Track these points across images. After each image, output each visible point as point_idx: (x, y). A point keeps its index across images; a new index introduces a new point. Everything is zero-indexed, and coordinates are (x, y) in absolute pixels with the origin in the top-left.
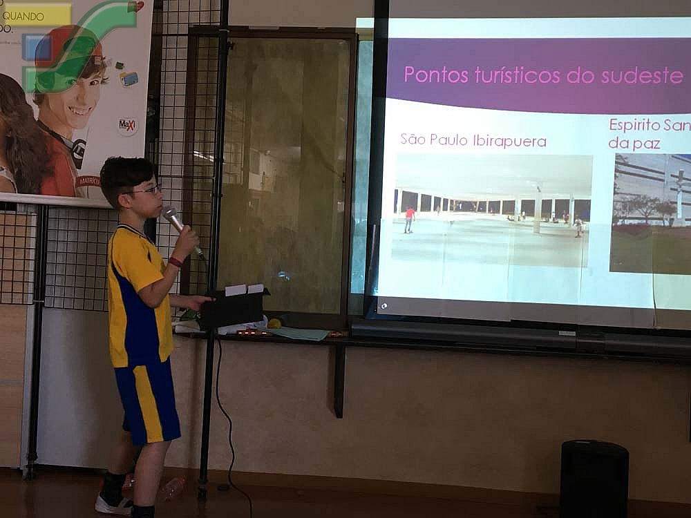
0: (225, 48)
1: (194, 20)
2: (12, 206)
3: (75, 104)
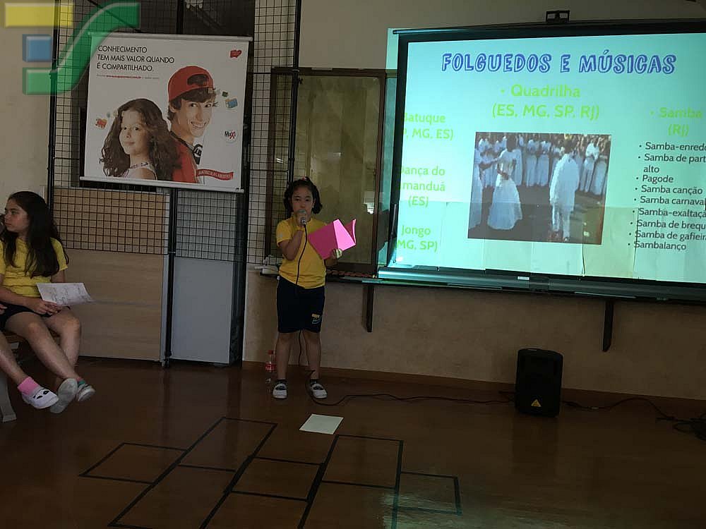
0: (296, 83)
1: (276, 63)
2: (153, 189)
3: (195, 120)
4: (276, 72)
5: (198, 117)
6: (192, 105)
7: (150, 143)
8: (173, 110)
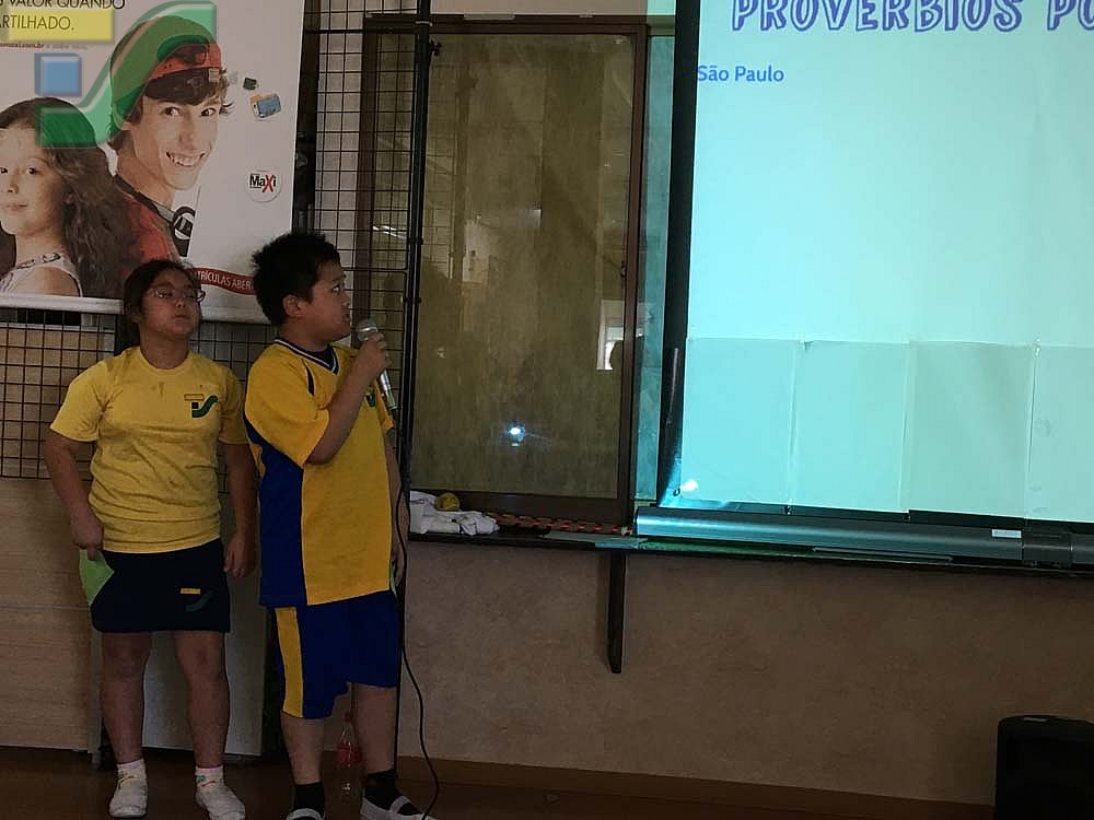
3: (176, 149)
4: (376, 27)
5: (185, 140)
6: (169, 111)
7: (68, 206)
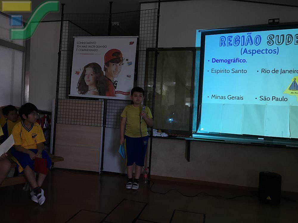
0: (157, 54)
1: (148, 46)
3: (115, 71)
7: (97, 80)
8: (106, 67)
